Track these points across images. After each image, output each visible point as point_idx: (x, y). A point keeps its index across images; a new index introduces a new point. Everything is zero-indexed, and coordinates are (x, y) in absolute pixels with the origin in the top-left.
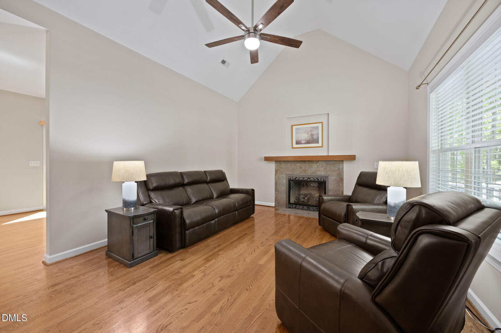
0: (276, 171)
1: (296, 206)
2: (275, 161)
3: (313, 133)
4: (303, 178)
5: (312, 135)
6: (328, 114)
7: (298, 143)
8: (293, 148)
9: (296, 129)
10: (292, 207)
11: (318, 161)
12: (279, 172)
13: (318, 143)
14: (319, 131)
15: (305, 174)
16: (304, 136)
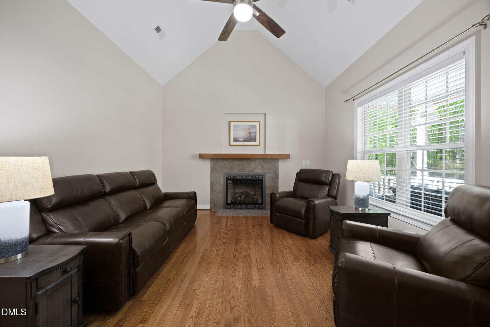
0: (212, 171)
1: (234, 206)
2: (211, 159)
3: (251, 131)
4: (241, 177)
5: (250, 133)
6: (265, 114)
7: (236, 140)
8: (230, 145)
9: (234, 126)
10: (229, 207)
11: (256, 159)
12: (215, 170)
13: (255, 141)
14: (256, 130)
15: (244, 172)
16: (242, 134)
